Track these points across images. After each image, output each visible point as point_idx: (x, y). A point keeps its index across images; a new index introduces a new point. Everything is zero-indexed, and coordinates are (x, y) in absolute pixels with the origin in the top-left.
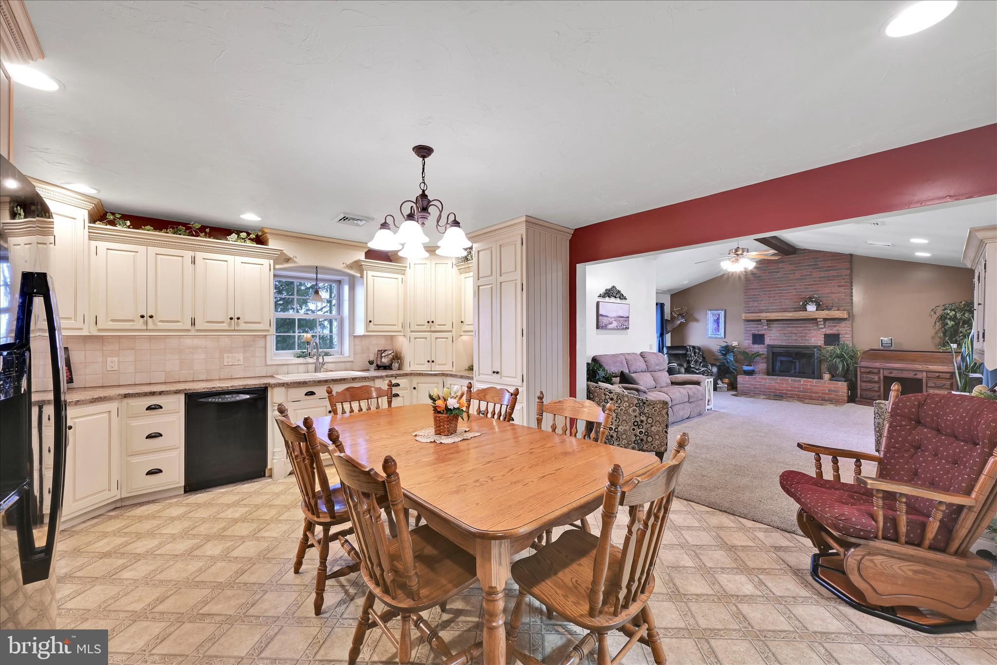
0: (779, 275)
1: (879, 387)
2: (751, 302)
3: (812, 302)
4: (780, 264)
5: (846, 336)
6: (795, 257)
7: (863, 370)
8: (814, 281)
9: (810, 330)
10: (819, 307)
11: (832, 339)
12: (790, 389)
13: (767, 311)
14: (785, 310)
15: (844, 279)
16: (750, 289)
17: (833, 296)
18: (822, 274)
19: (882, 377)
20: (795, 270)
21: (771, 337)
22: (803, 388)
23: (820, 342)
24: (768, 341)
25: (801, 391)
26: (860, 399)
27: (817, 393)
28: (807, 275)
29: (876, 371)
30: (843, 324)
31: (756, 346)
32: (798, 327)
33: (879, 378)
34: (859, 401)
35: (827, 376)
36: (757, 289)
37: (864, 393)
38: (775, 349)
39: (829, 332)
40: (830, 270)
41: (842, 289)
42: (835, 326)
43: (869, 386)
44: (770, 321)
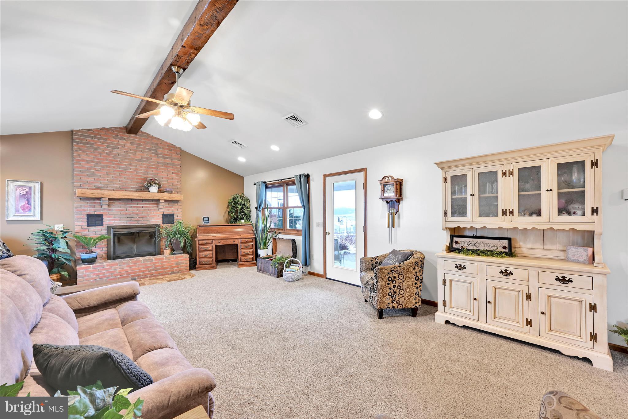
0: (119, 151)
1: (213, 254)
2: (84, 175)
3: (155, 183)
4: (120, 141)
5: (179, 215)
6: (136, 138)
7: (201, 242)
8: (153, 165)
9: (150, 210)
10: (160, 190)
11: (169, 218)
12: (142, 269)
13: (106, 188)
14: (125, 190)
15: (177, 168)
16: (83, 161)
17: (169, 180)
18: (160, 160)
19: (214, 247)
20: (137, 151)
21: (111, 217)
22: (155, 266)
23: (159, 222)
24: (107, 222)
25: (153, 270)
26: (199, 266)
27: (167, 268)
28: (147, 158)
29: (210, 241)
30: (176, 206)
31: (92, 229)
32: (140, 207)
33: (213, 247)
34: (198, 268)
35: (167, 252)
36: (92, 162)
37: (201, 260)
38: (117, 230)
39: (166, 212)
40: (167, 158)
41: (174, 176)
42: (171, 207)
43: (205, 254)
44: (111, 200)
